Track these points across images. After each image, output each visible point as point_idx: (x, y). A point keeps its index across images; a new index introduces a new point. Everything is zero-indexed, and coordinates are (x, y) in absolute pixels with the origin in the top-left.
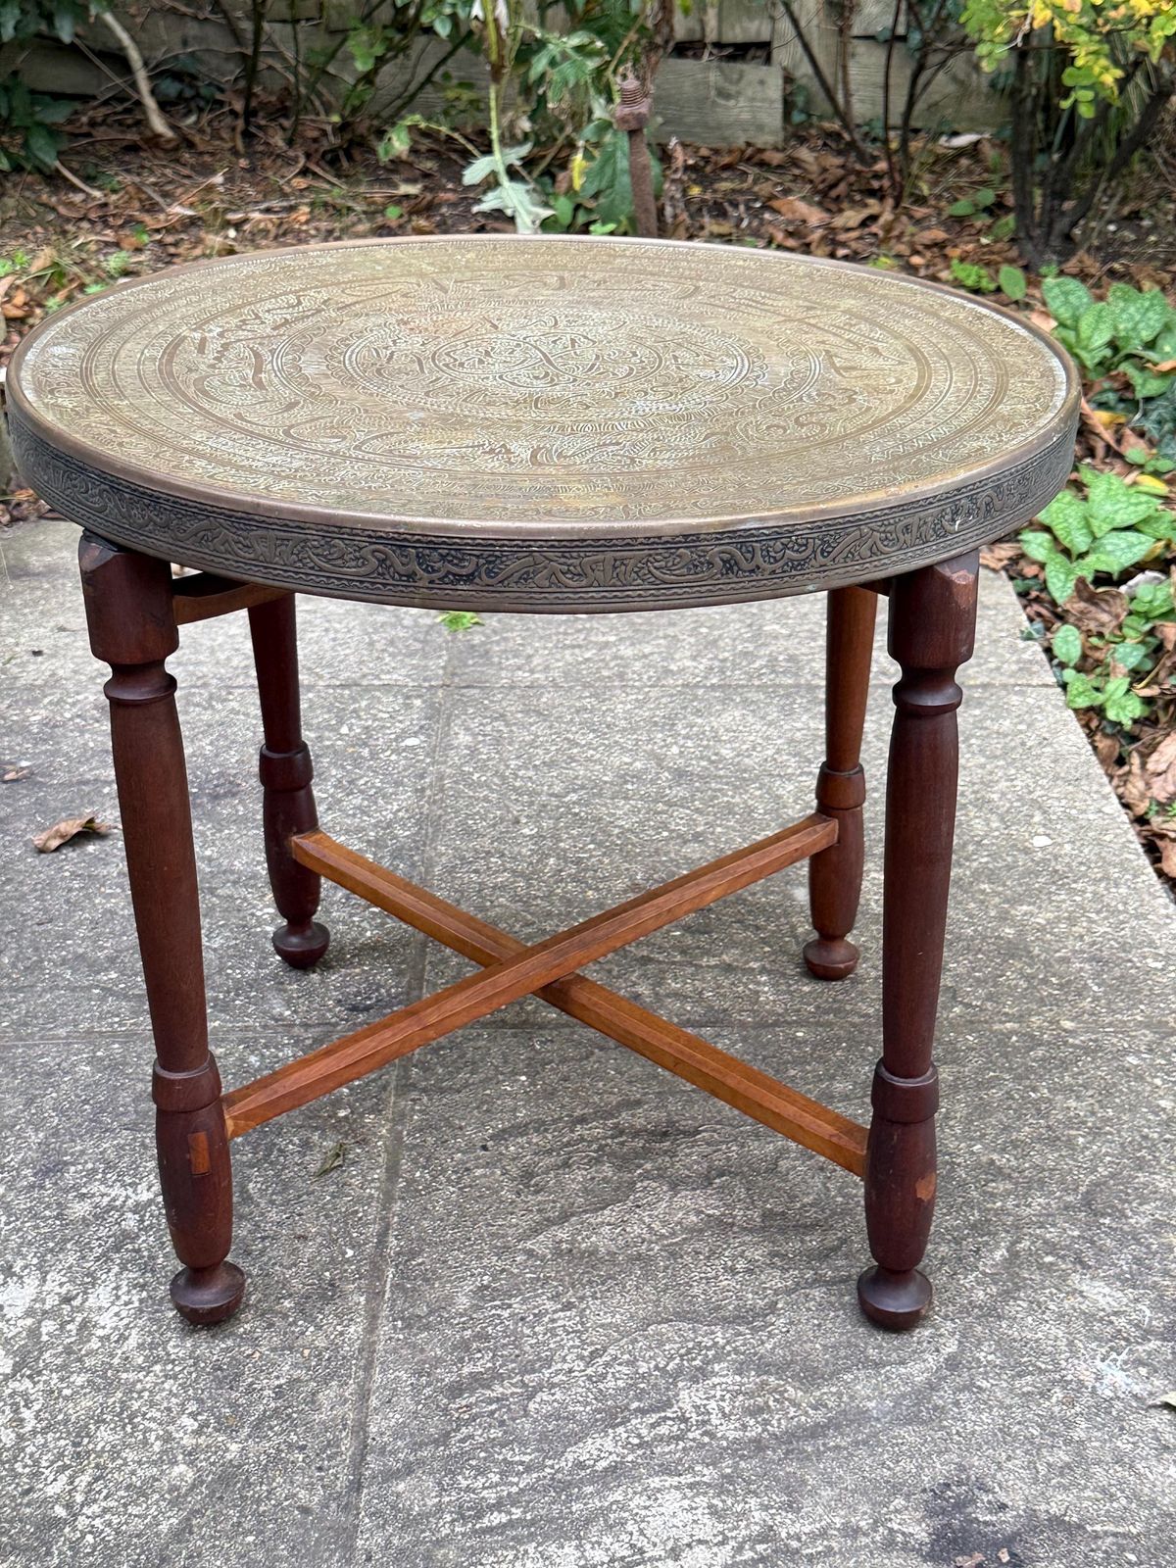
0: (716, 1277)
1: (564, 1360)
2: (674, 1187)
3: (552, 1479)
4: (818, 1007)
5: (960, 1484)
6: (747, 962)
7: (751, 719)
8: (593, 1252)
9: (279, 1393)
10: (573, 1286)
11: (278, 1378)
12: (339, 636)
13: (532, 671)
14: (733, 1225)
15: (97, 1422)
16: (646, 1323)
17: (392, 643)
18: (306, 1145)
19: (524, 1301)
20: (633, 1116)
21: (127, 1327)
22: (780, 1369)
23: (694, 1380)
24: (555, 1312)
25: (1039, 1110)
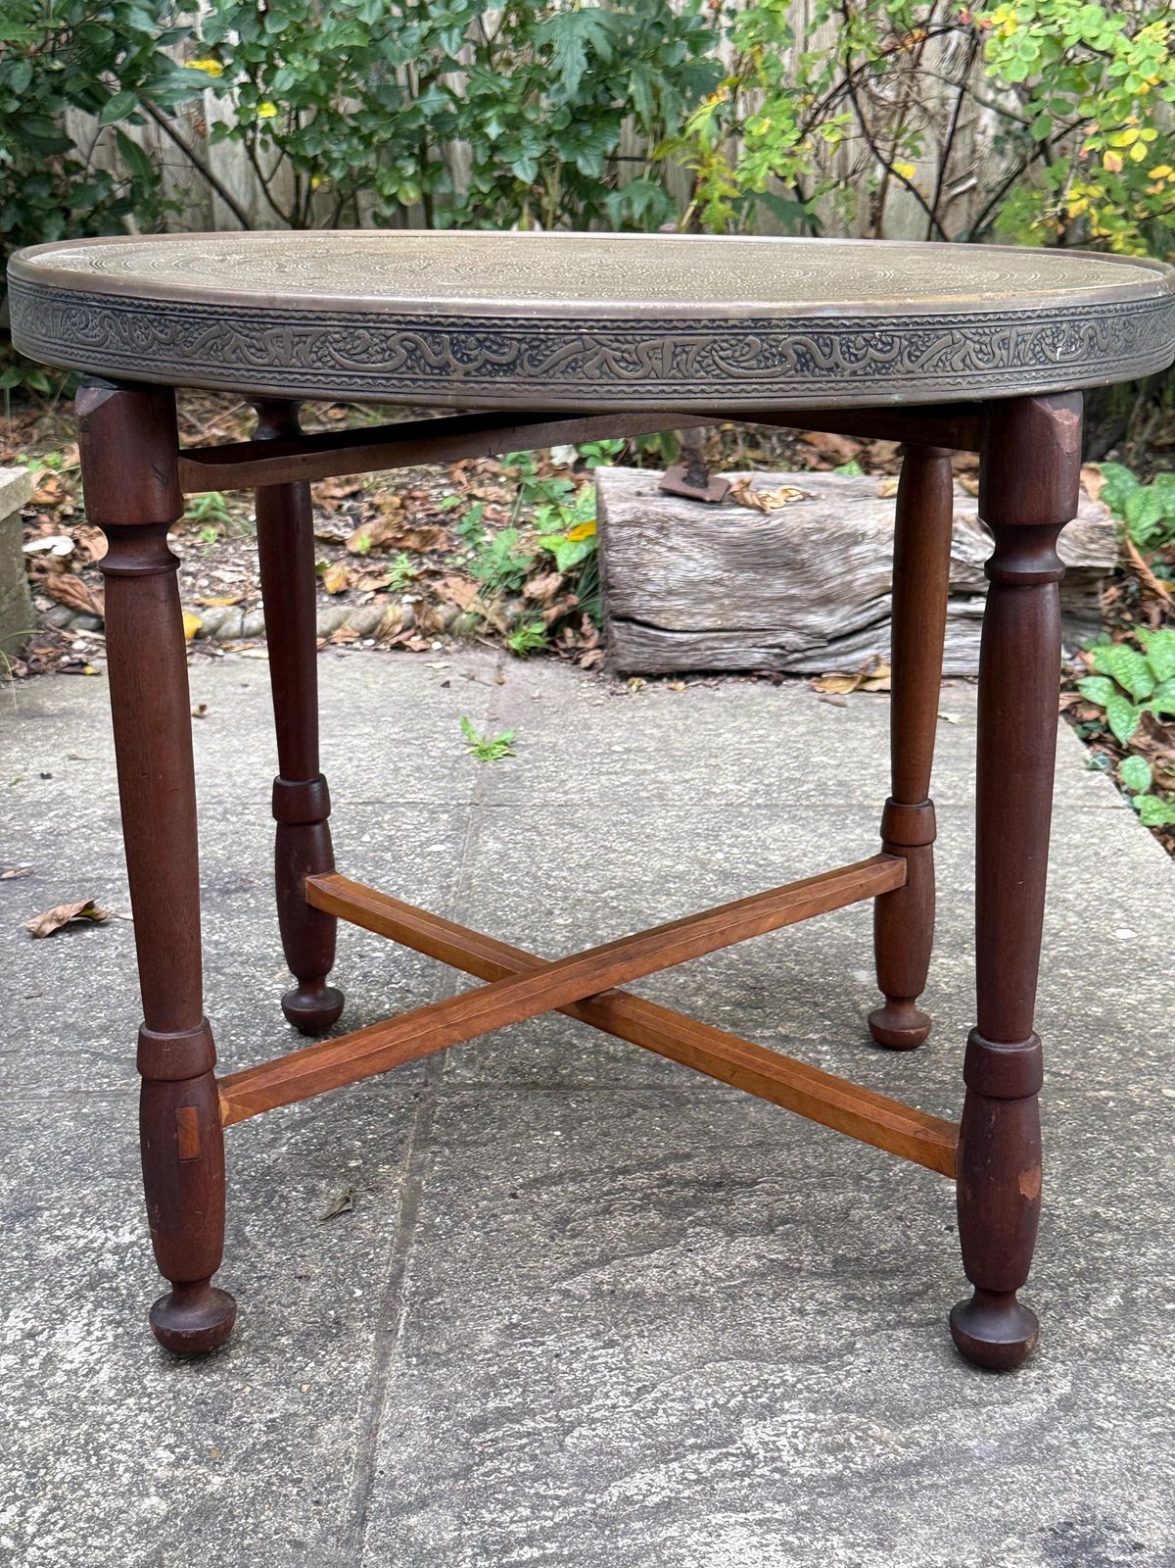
0: (783, 1318)
1: (607, 1396)
2: (732, 1232)
3: (594, 1514)
4: (887, 1074)
5: (1083, 1523)
6: (805, 1034)
7: (800, 831)
8: (639, 1294)
9: (272, 1426)
10: (616, 1325)
11: (271, 1411)
12: (363, 763)
13: (566, 793)
14: (800, 1270)
15: (56, 1454)
16: (702, 1361)
17: (418, 769)
18: (312, 1192)
19: (560, 1339)
20: (682, 1168)
21: (98, 1361)
22: (862, 1408)
23: (761, 1417)
24: (595, 1349)
25: (1146, 1169)
